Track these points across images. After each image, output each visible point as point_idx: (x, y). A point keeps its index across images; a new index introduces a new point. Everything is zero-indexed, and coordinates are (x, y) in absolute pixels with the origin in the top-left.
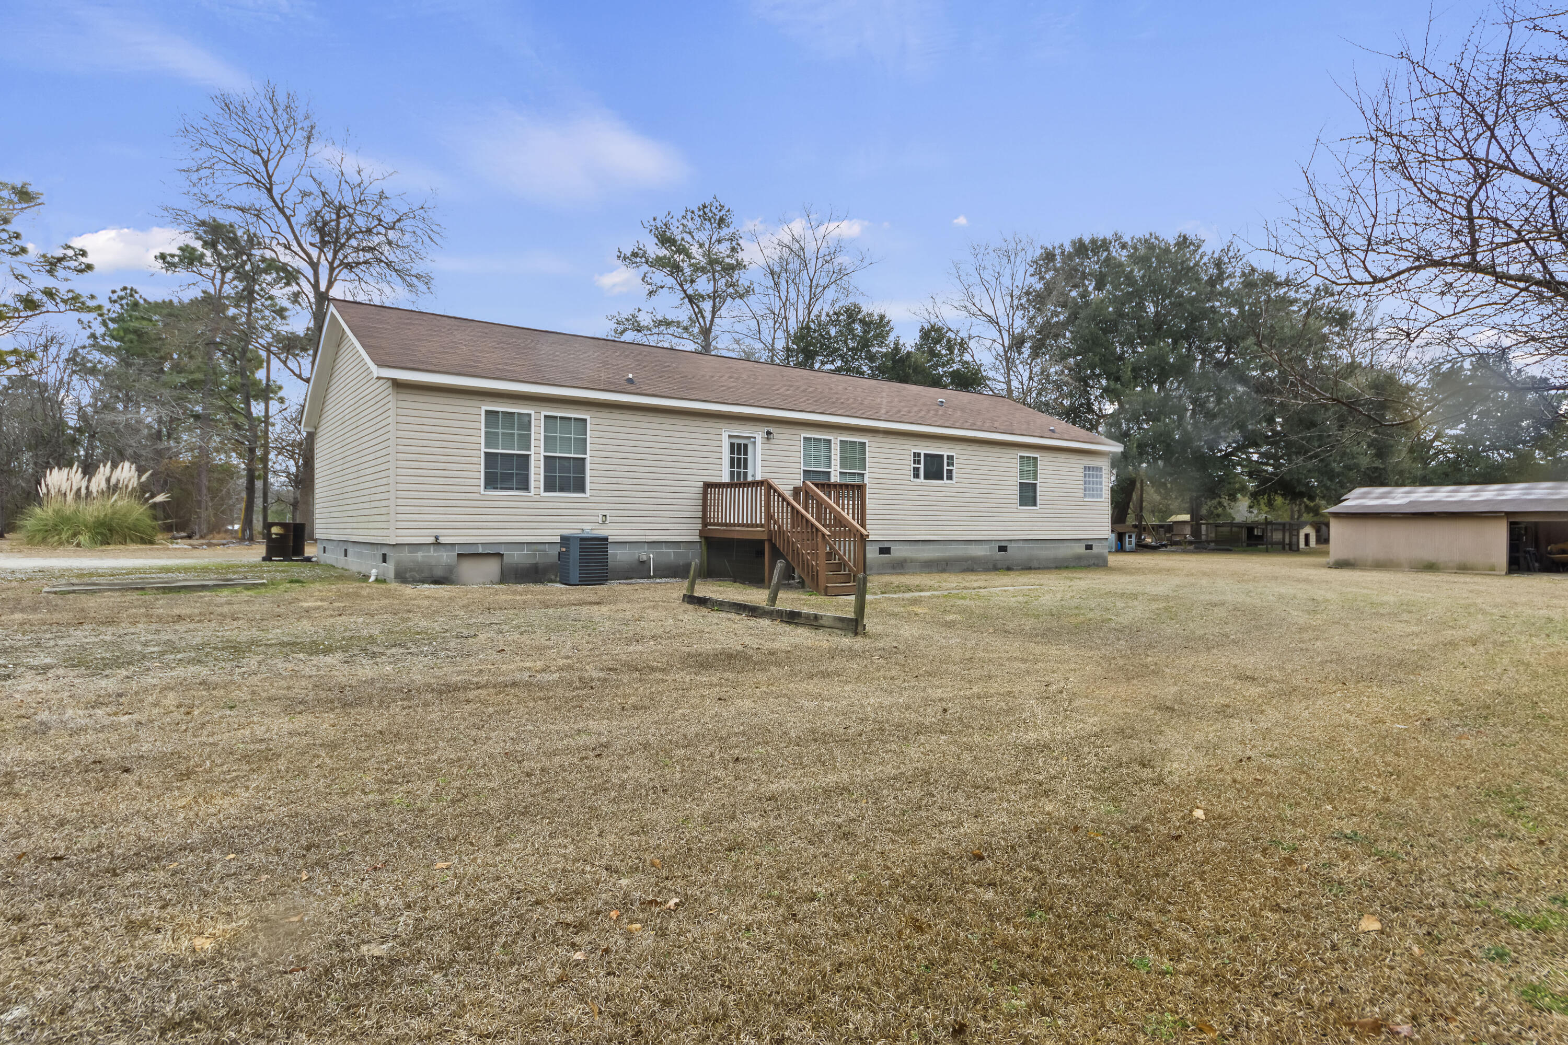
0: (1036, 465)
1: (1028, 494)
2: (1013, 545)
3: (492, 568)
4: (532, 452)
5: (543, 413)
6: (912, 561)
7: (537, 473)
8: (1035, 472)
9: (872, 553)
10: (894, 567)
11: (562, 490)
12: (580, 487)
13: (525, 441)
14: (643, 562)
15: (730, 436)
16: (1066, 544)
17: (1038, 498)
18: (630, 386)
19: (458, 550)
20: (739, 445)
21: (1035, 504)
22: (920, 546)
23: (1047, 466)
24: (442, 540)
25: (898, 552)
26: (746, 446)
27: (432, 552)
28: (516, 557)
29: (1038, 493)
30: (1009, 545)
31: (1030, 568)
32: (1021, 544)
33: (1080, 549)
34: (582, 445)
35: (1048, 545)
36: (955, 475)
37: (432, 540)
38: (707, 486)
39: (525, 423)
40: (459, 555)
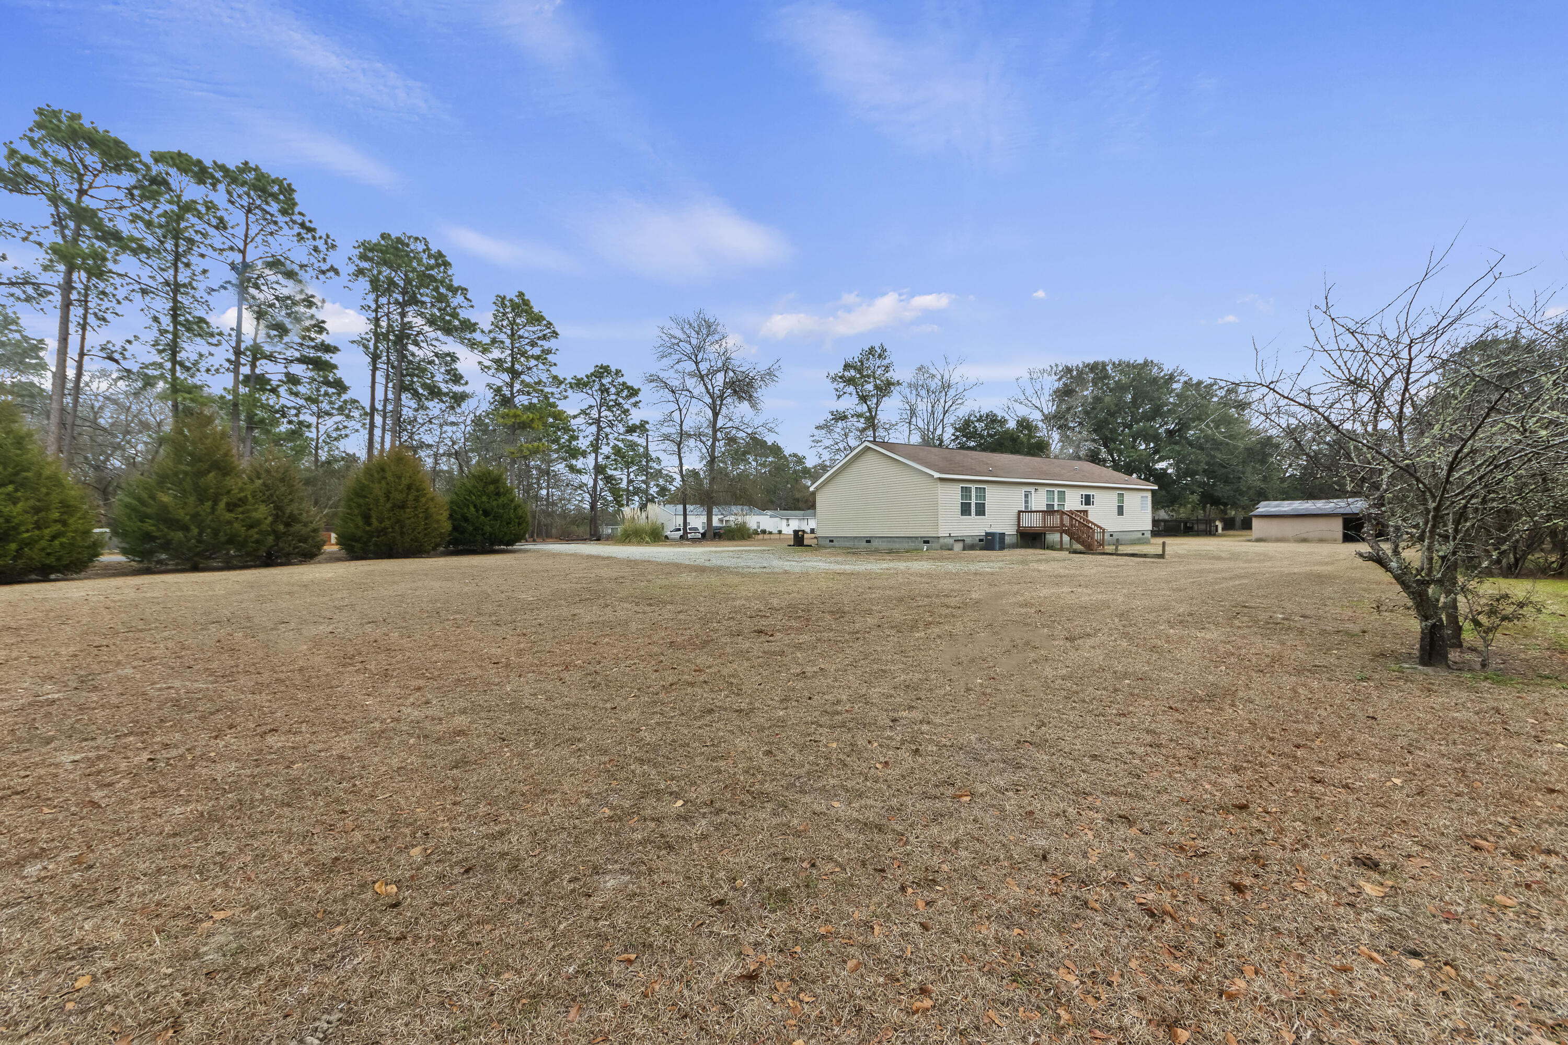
0: (1123, 498)
1: (1121, 511)
3: (960, 545)
4: (972, 501)
5: (975, 487)
7: (974, 509)
8: (1123, 501)
9: (1107, 536)
11: (980, 515)
12: (985, 514)
13: (970, 497)
15: (1021, 492)
16: (1134, 533)
17: (1124, 512)
18: (990, 473)
20: (1027, 495)
21: (1123, 515)
23: (1127, 496)
24: (951, 535)
27: (948, 539)
28: (968, 541)
29: (1124, 510)
30: (1114, 534)
32: (1118, 533)
33: (1140, 535)
34: (984, 497)
36: (1095, 503)
37: (949, 535)
38: (1020, 512)
39: (970, 490)
40: (955, 540)
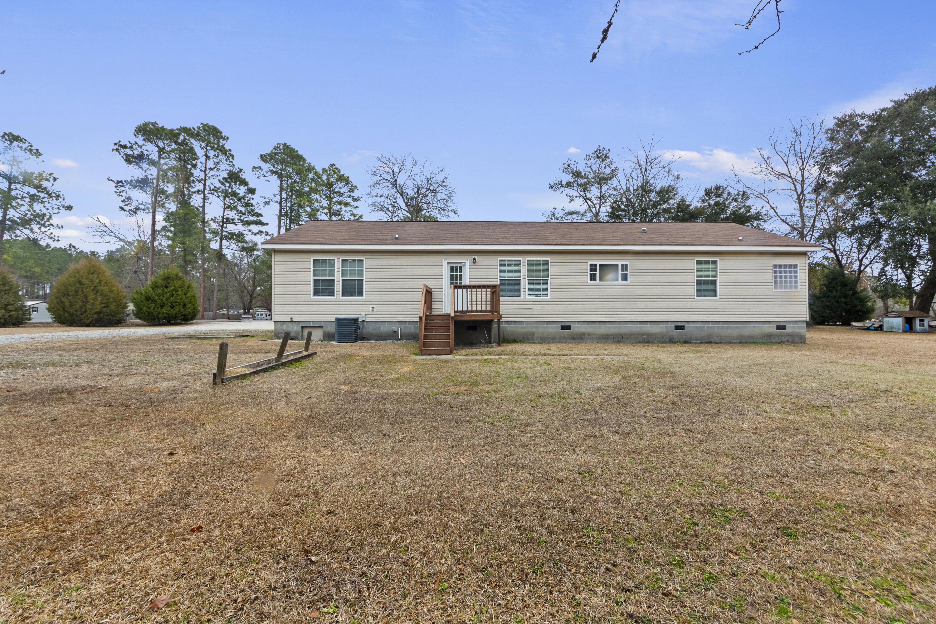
0: (716, 267)
1: (707, 288)
2: (690, 325)
3: (318, 333)
4: (335, 278)
5: (341, 259)
6: (589, 335)
7: (338, 287)
8: (716, 272)
10: (573, 338)
11: (351, 295)
12: (360, 293)
13: (332, 273)
14: (395, 332)
15: (448, 263)
16: (752, 325)
17: (718, 290)
19: (301, 324)
20: (456, 268)
21: (715, 295)
22: (597, 325)
23: (727, 267)
24: (294, 320)
25: (576, 329)
26: (461, 268)
27: (290, 325)
28: (328, 328)
29: (718, 287)
30: (686, 325)
31: (710, 342)
32: (700, 325)
33: (772, 329)
34: (361, 272)
35: (731, 325)
36: (629, 277)
37: (289, 320)
39: (332, 264)
40: (302, 327)
